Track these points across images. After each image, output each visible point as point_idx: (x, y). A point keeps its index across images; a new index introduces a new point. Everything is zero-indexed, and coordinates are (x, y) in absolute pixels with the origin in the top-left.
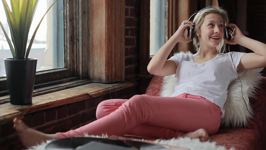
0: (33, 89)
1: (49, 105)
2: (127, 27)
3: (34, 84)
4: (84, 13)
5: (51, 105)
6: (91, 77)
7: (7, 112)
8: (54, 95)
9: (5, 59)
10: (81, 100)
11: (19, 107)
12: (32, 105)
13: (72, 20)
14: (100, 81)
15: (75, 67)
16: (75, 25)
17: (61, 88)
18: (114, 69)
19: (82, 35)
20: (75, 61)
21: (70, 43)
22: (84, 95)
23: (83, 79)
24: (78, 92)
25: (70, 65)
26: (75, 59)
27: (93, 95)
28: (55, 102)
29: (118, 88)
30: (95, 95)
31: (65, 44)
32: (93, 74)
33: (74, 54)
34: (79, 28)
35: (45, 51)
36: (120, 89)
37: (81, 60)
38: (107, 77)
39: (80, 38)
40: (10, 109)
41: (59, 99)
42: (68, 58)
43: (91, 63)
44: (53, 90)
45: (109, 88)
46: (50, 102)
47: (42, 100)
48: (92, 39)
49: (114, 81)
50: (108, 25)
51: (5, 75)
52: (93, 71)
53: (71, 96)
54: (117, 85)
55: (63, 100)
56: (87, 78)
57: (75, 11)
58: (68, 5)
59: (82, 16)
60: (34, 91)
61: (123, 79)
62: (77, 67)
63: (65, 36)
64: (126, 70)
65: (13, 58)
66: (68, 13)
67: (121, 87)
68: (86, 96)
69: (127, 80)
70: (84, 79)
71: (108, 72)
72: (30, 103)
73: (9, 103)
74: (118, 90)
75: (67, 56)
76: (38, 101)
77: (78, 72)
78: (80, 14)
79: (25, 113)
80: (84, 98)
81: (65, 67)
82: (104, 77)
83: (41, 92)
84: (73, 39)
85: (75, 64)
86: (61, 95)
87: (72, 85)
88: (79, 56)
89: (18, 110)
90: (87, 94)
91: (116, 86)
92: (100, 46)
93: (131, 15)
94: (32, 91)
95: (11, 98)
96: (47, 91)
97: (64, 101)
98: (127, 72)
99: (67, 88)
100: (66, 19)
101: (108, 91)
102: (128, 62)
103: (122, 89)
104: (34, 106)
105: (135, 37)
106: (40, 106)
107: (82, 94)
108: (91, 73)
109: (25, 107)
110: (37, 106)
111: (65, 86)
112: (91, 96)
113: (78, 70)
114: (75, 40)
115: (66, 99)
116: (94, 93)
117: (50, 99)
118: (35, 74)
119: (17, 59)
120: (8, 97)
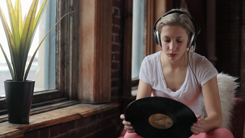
0: (31, 108)
1: (45, 124)
2: (113, 53)
3: (31, 104)
4: (74, 38)
5: (46, 124)
6: (80, 98)
7: (7, 130)
8: (48, 115)
9: (5, 80)
10: (73, 119)
11: (18, 126)
12: (30, 124)
13: (63, 45)
14: (88, 102)
15: (66, 88)
16: (66, 50)
17: (53, 108)
18: (101, 91)
19: (73, 59)
20: (66, 83)
21: (61, 67)
22: (76, 115)
23: (72, 100)
24: (69, 112)
25: (61, 87)
26: (66, 81)
27: (83, 115)
28: (50, 121)
29: (106, 109)
30: (85, 115)
31: (57, 67)
32: (82, 95)
33: (64, 77)
34: (69, 52)
35: (36, 73)
36: (106, 110)
37: (71, 82)
38: (95, 98)
39: (71, 62)
40: (9, 127)
41: (53, 119)
42: (59, 80)
43: (80, 85)
44: (46, 109)
45: (97, 108)
46: (46, 121)
47: (37, 119)
48: (82, 63)
49: (101, 102)
50: (96, 50)
51: (4, 96)
52: (82, 92)
53: (64, 116)
54: (105, 106)
55: (57, 119)
56: (76, 99)
57: (66, 37)
58: (60, 31)
59: (73, 41)
60: (31, 111)
61: (110, 100)
62: (67, 89)
63: (57, 59)
64: (112, 91)
65: (12, 79)
66: (60, 38)
67: (108, 108)
68: (78, 116)
69: (113, 101)
70: (74, 100)
71: (96, 94)
72: (28, 123)
73: (8, 122)
74: (105, 110)
75: (58, 78)
76: (34, 120)
77: (68, 93)
78: (71, 40)
79: (23, 131)
80: (75, 118)
81: (56, 89)
82: (92, 98)
83: (35, 112)
84: (64, 63)
85: (66, 86)
86: (54, 115)
87: (63, 106)
88: (69, 79)
89: (17, 128)
90: (79, 114)
91: (103, 107)
92: (89, 70)
93: (116, 41)
94: (29, 111)
95: (9, 117)
96: (41, 111)
97: (58, 121)
98: (113, 93)
99: (59, 108)
100: (58, 44)
101: (97, 111)
102: (113, 84)
103: (109, 109)
104: (31, 124)
105: (118, 62)
106: (37, 125)
107: (74, 113)
108: (80, 94)
109: (23, 126)
110: (34, 125)
111: (57, 106)
112: (81, 116)
113: (68, 92)
114: (66, 64)
115: (60, 118)
116: (85, 113)
117: (45, 118)
118: (33, 94)
119: (16, 81)
120: (7, 116)
